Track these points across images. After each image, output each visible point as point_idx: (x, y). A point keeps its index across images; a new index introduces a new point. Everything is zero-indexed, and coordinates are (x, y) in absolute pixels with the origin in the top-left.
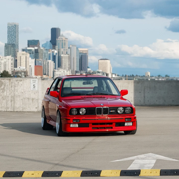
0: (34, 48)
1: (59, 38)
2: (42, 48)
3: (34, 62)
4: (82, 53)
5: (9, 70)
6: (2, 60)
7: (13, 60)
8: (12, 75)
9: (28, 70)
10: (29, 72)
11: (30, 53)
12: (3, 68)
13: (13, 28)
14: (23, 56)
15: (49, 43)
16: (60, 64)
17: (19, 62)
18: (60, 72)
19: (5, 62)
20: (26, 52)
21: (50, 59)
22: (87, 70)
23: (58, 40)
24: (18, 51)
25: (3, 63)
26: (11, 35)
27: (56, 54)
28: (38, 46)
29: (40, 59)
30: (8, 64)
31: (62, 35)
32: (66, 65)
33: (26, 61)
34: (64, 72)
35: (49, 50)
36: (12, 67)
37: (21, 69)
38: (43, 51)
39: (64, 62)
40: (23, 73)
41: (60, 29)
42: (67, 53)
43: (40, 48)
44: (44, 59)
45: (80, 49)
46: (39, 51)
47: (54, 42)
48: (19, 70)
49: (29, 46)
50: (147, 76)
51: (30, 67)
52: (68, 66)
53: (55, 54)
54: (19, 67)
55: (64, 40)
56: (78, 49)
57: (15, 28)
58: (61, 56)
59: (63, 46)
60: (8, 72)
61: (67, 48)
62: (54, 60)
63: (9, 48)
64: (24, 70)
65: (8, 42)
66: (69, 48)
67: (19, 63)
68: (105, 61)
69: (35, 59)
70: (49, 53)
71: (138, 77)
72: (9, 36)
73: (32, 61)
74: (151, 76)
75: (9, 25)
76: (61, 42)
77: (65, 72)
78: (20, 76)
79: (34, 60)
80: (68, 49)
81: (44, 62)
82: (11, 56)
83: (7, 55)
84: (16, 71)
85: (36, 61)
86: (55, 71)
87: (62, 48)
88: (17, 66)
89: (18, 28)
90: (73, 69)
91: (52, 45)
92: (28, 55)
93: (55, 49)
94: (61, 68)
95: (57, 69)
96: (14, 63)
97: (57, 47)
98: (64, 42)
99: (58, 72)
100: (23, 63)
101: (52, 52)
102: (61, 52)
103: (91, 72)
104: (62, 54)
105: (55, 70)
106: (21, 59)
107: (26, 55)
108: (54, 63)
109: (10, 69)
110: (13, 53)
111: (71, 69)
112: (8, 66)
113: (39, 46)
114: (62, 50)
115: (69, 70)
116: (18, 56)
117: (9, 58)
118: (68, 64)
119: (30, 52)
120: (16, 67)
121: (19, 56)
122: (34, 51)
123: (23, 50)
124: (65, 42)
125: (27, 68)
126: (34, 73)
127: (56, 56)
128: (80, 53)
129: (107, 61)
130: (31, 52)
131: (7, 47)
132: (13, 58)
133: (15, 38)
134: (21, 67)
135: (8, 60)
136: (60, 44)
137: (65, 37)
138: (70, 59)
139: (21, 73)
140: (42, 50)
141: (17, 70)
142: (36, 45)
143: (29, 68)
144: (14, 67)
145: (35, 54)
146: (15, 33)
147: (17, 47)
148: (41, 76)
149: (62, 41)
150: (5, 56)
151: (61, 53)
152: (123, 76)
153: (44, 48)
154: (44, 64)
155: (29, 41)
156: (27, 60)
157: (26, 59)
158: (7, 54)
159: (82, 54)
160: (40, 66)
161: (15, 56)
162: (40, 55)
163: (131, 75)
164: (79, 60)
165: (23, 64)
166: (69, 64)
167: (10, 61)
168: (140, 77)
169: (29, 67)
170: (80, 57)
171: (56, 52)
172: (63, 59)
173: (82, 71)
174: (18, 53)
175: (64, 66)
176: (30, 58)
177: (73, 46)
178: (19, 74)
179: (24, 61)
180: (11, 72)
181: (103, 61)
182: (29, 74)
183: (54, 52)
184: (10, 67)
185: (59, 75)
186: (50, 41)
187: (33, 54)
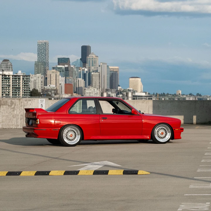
0: (64, 65)
1: (89, 55)
2: (72, 66)
3: (64, 80)
6: (32, 78)
7: (43, 78)
8: (42, 94)
9: (58, 88)
10: (59, 90)
11: (60, 72)
12: (33, 86)
13: (43, 46)
14: (53, 74)
15: (79, 61)
16: (90, 82)
17: (49, 80)
18: (91, 90)
19: (35, 80)
20: (56, 70)
21: (80, 77)
22: (118, 88)
23: (89, 57)
24: (48, 69)
25: (33, 82)
26: (41, 53)
27: (87, 72)
29: (70, 77)
30: (38, 83)
32: (96, 83)
33: (56, 79)
34: (94, 90)
35: (80, 68)
36: (42, 85)
37: (51, 87)
38: (73, 69)
39: (94, 80)
40: (53, 92)
41: (90, 47)
42: (97, 71)
43: (70, 66)
44: (74, 77)
45: (110, 67)
46: (69, 69)
47: (84, 60)
48: (49, 88)
49: (59, 64)
50: (178, 94)
53: (85, 72)
54: (49, 85)
56: (108, 67)
57: (45, 46)
58: (91, 74)
59: (94, 64)
60: (37, 90)
61: (98, 66)
62: (84, 78)
63: (39, 66)
64: (54, 88)
65: (38, 60)
66: (100, 66)
68: (136, 79)
69: (66, 77)
71: (170, 95)
72: (39, 54)
73: (62, 79)
74: (183, 94)
75: (39, 43)
76: (92, 60)
77: (96, 90)
78: (50, 94)
79: (64, 78)
81: (74, 80)
82: (41, 74)
83: (37, 73)
84: (46, 90)
85: (67, 80)
86: (85, 90)
89: (48, 46)
90: (104, 86)
91: (82, 63)
92: (58, 73)
94: (91, 86)
95: (88, 87)
96: (44, 81)
97: (87, 65)
98: (94, 60)
99: (88, 90)
100: (53, 81)
101: (83, 70)
103: (122, 90)
104: (93, 72)
105: (85, 88)
106: (51, 77)
107: (56, 73)
109: (40, 87)
110: (43, 71)
113: (70, 64)
114: (92, 68)
115: (100, 88)
116: (48, 74)
117: (39, 76)
118: (98, 82)
119: (60, 70)
120: (46, 85)
121: (49, 74)
122: (64, 69)
124: (95, 60)
125: (57, 86)
126: (64, 91)
127: (86, 74)
128: (111, 71)
129: (138, 79)
130: (61, 70)
131: (37, 65)
132: (43, 76)
133: (45, 56)
135: (38, 78)
136: (91, 62)
137: (95, 55)
138: (100, 77)
139: (51, 91)
140: (73, 68)
141: (47, 88)
142: (67, 63)
143: (59, 86)
144: (44, 86)
145: (65, 72)
146: (46, 51)
147: (47, 65)
148: (71, 94)
149: (93, 59)
151: (91, 72)
152: (154, 94)
153: (75, 66)
154: (74, 83)
155: (59, 59)
156: (57, 78)
157: (56, 77)
159: (113, 73)
160: (70, 84)
161: (45, 73)
162: (70, 73)
163: (162, 94)
164: (109, 77)
166: (99, 82)
167: (40, 79)
168: (171, 96)
169: (59, 85)
170: (110, 75)
171: (86, 70)
172: (93, 77)
173: (112, 90)
174: (48, 71)
175: (94, 85)
176: (60, 76)
177: (103, 64)
178: (49, 92)
179: (54, 79)
180: (41, 90)
181: (134, 79)
182: (59, 92)
183: (84, 69)
184: (40, 85)
185: (89, 93)
186: (80, 59)
187: (63, 72)
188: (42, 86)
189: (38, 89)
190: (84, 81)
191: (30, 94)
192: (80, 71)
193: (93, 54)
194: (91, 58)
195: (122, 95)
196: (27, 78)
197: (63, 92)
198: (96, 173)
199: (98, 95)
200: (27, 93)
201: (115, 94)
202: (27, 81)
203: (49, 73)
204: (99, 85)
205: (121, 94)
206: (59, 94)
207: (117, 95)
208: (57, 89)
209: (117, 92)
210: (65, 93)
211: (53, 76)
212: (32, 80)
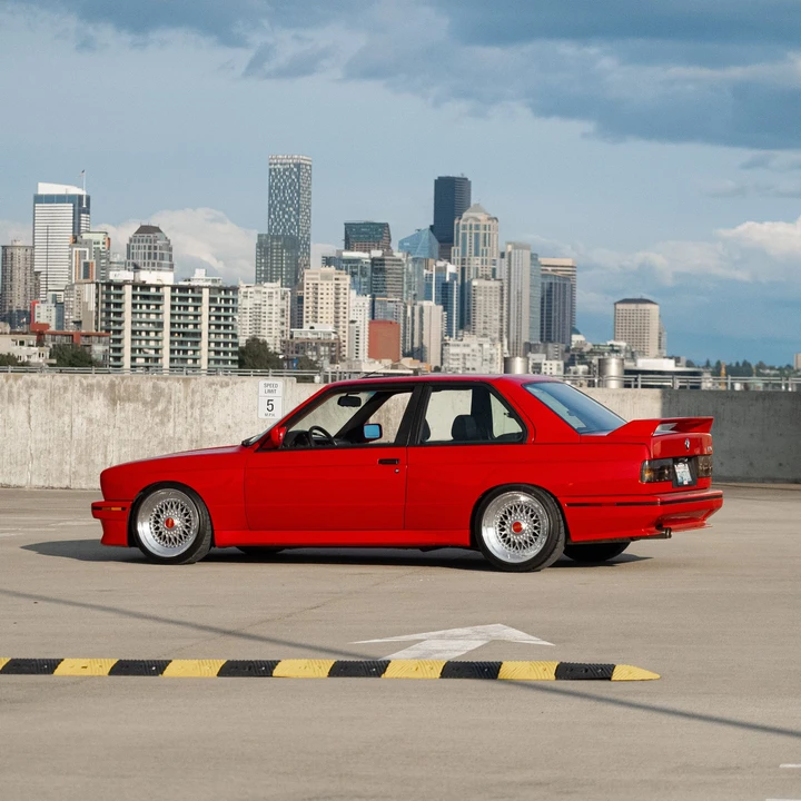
0: (369, 251)
1: (465, 215)
2: (398, 255)
3: (367, 305)
4: (551, 275)
5: (273, 334)
6: (245, 297)
7: (289, 299)
8: (281, 357)
9: (345, 337)
10: (347, 344)
11: (353, 274)
12: (248, 327)
13: (290, 177)
14: (325, 283)
15: (427, 235)
16: (466, 315)
17: (311, 304)
18: (468, 346)
19: (258, 306)
20: (338, 268)
21: (428, 298)
22: (571, 341)
23: (462, 222)
24: (307, 266)
25: (248, 311)
26: (281, 202)
27: (454, 276)
28: (382, 248)
29: (392, 294)
30: (267, 315)
31: (478, 204)
32: (488, 319)
33: (337, 303)
34: (481, 345)
35: (427, 260)
36: (283, 324)
37: (316, 333)
38: (403, 265)
39: (482, 308)
40: (323, 350)
41: (469, 182)
42: (494, 275)
43: (391, 254)
44: (405, 296)
45: (544, 261)
46: (386, 267)
47: (443, 233)
48: (310, 336)
49: (348, 247)
51: (352, 325)
52: (497, 324)
53: (448, 279)
54: (311, 324)
55: (482, 223)
56: (536, 259)
57: (298, 178)
58: (470, 282)
59: (481, 247)
60: (265, 343)
61: (496, 256)
62: (445, 301)
63: (272, 252)
64: (327, 337)
65: (270, 230)
66: (502, 255)
67: (310, 309)
68: (641, 306)
69: (373, 297)
70: (425, 271)
71: (768, 371)
72: (275, 207)
73: (361, 304)
75: (275, 164)
76: (474, 231)
77: (486, 346)
78: (314, 359)
79: (368, 298)
80: (498, 260)
81: (406, 307)
82: (279, 283)
83: (266, 280)
84: (297, 342)
85: (376, 304)
86: (447, 344)
87: (477, 255)
88: (302, 320)
89: (310, 175)
90: (519, 333)
91: (436, 245)
92: (345, 279)
93: (449, 261)
94: (469, 330)
95: (457, 336)
96: (291, 310)
97: (456, 250)
98: (482, 232)
99: (458, 345)
100: (324, 310)
101: (439, 270)
102: (472, 272)
103: (586, 349)
104: (477, 277)
105: (447, 338)
106: (320, 296)
107: (337, 279)
109: (275, 333)
110: (287, 273)
111: (508, 337)
112: (267, 319)
113: (389, 248)
114: (476, 262)
115: (501, 340)
116: (305, 281)
117: (274, 291)
118: (498, 317)
119: (351, 267)
120: (300, 326)
121: (311, 282)
122: (369, 266)
123: (328, 261)
124: (487, 232)
125: (341, 328)
126: (367, 347)
127: (452, 285)
128: (544, 276)
129: (648, 306)
130: (356, 267)
131: (266, 249)
132: (288, 290)
133: (298, 214)
134: (320, 326)
135: (267, 299)
136: (471, 241)
137: (486, 213)
138: (505, 299)
139: (316, 349)
140: (400, 260)
141: (304, 336)
142: (378, 243)
143: (347, 330)
144: (292, 326)
145: (371, 277)
146: (299, 195)
147: (305, 249)
148: (393, 360)
149: (477, 227)
150: (259, 281)
151: (471, 277)
153: (409, 253)
154: (405, 317)
155: (348, 227)
156: (341, 300)
157: (337, 294)
158: (264, 276)
159: (553, 281)
160: (391, 323)
161: (296, 281)
162: (390, 279)
163: (741, 364)
164: (539, 299)
165: (324, 315)
166: (502, 316)
167: (276, 300)
168: (773, 372)
169: (347, 324)
170: (543, 291)
171: (451, 268)
172: (478, 298)
173: (550, 345)
174: (306, 271)
175: (482, 325)
176: (354, 293)
177: (516, 247)
178: (310, 353)
179: (330, 301)
180: (278, 342)
181: (633, 306)
182: (346, 353)
183: (445, 268)
184: (274, 325)
185: (461, 357)
186: (428, 227)
187: (364, 275)
188: (284, 328)
189: (267, 339)
190: (445, 310)
191: (236, 358)
192: (429, 272)
193: (478, 208)
194: (471, 226)
195: (586, 367)
196: (227, 297)
197: (361, 352)
198: (453, 670)
199: (495, 365)
200: (226, 353)
201: (561, 363)
202: (226, 309)
203: (312, 279)
204: (499, 327)
205: (582, 364)
206: (349, 359)
207: (566, 365)
208: (339, 339)
209: (568, 356)
210: (369, 357)
211: (327, 290)
212: (246, 303)
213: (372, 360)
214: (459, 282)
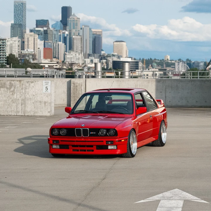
0: (43, 28)
1: (71, 17)
3: (43, 44)
4: (95, 34)
6: (8, 41)
7: (20, 42)
8: (19, 59)
9: (37, 53)
10: (37, 55)
11: (39, 35)
12: (9, 50)
13: (20, 7)
14: (31, 37)
15: (59, 23)
16: (71, 46)
17: (27, 43)
18: (72, 55)
19: (11, 44)
20: (34, 33)
21: (60, 41)
22: (101, 53)
23: (69, 19)
24: (25, 32)
25: (9, 45)
27: (67, 35)
28: (47, 27)
29: (50, 40)
30: (14, 47)
31: (74, 14)
32: (77, 47)
33: (34, 43)
34: (76, 55)
35: (60, 30)
36: (19, 49)
37: (28, 52)
38: (53, 32)
39: (76, 44)
40: (31, 57)
41: (71, 8)
42: (79, 34)
43: (49, 29)
44: (53, 41)
45: (93, 30)
46: (48, 32)
47: (64, 22)
48: (27, 53)
49: (37, 27)
50: (166, 59)
51: (39, 49)
52: (80, 48)
53: (66, 36)
54: (27, 49)
55: (75, 20)
56: (91, 30)
57: (22, 7)
58: (72, 37)
59: (75, 26)
60: (14, 55)
61: (79, 29)
62: (65, 41)
63: (15, 29)
64: (31, 53)
65: (14, 22)
66: (81, 29)
67: (27, 45)
68: (121, 43)
69: (44, 41)
70: (59, 34)
71: (157, 61)
72: (16, 15)
73: (41, 43)
74: (171, 60)
75: (16, 3)
76: (73, 22)
77: (77, 55)
78: (28, 59)
80: (80, 30)
81: (54, 44)
82: (17, 38)
83: (14, 37)
84: (23, 54)
85: (46, 43)
86: (66, 55)
88: (24, 48)
89: (26, 6)
90: (86, 52)
91: (62, 26)
92: (36, 36)
93: (66, 30)
94: (72, 50)
95: (69, 52)
96: (21, 45)
97: (68, 28)
98: (75, 22)
99: (69, 55)
100: (31, 45)
101: (63, 33)
102: (73, 33)
103: (105, 55)
104: (74, 35)
105: (66, 53)
106: (29, 41)
107: (34, 36)
108: (65, 45)
109: (17, 52)
110: (20, 34)
111: (83, 52)
112: (14, 48)
113: (49, 27)
114: (74, 31)
115: (81, 53)
116: (25, 37)
117: (16, 40)
118: (80, 46)
119: (38, 33)
120: (24, 50)
121: (27, 37)
122: (43, 32)
123: (31, 31)
124: (77, 22)
125: (36, 50)
126: (43, 56)
127: (67, 37)
128: (93, 34)
129: (123, 43)
130: (40, 33)
131: (13, 28)
132: (20, 39)
133: (22, 17)
134: (29, 50)
135: (14, 42)
136: (72, 25)
137: (76, 17)
138: (82, 41)
139: (28, 56)
140: (52, 30)
141: (25, 53)
142: (46, 25)
143: (37, 51)
144: (21, 50)
145: (44, 35)
146: (22, 12)
147: (24, 28)
148: (51, 59)
149: (74, 21)
150: (12, 37)
151: (72, 35)
152: (140, 59)
153: (54, 29)
155: (37, 21)
156: (35, 42)
157: (34, 40)
158: (13, 35)
159: (96, 36)
160: (50, 48)
161: (22, 37)
162: (49, 36)
163: (149, 59)
164: (92, 41)
165: (31, 47)
166: (81, 46)
167: (17, 42)
169: (37, 49)
170: (93, 39)
171: (67, 33)
172: (75, 41)
173: (95, 54)
174: (25, 34)
175: (76, 49)
176: (39, 40)
177: (85, 26)
178: (27, 57)
179: (32, 43)
180: (17, 55)
181: (119, 43)
182: (37, 57)
183: (65, 33)
184: (16, 49)
185: (70, 58)
186: (60, 21)
187: (42, 35)
188: (19, 50)
190: (65, 44)
191: (6, 59)
192: (60, 34)
193: (74, 15)
194: (72, 20)
195: (105, 61)
196: (3, 42)
197: (41, 57)
199: (80, 60)
200: (3, 58)
201: (99, 59)
202: (3, 45)
203: (27, 36)
204: (80, 49)
205: (104, 59)
206: (38, 59)
207: (100, 60)
208: (35, 53)
209: (100, 57)
210: (44, 58)
211: (31, 40)
212: (8, 43)
213: (44, 59)
214: (69, 37)
